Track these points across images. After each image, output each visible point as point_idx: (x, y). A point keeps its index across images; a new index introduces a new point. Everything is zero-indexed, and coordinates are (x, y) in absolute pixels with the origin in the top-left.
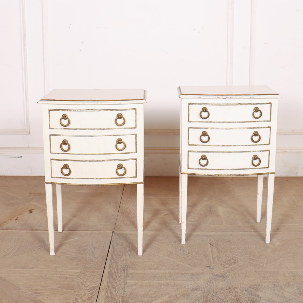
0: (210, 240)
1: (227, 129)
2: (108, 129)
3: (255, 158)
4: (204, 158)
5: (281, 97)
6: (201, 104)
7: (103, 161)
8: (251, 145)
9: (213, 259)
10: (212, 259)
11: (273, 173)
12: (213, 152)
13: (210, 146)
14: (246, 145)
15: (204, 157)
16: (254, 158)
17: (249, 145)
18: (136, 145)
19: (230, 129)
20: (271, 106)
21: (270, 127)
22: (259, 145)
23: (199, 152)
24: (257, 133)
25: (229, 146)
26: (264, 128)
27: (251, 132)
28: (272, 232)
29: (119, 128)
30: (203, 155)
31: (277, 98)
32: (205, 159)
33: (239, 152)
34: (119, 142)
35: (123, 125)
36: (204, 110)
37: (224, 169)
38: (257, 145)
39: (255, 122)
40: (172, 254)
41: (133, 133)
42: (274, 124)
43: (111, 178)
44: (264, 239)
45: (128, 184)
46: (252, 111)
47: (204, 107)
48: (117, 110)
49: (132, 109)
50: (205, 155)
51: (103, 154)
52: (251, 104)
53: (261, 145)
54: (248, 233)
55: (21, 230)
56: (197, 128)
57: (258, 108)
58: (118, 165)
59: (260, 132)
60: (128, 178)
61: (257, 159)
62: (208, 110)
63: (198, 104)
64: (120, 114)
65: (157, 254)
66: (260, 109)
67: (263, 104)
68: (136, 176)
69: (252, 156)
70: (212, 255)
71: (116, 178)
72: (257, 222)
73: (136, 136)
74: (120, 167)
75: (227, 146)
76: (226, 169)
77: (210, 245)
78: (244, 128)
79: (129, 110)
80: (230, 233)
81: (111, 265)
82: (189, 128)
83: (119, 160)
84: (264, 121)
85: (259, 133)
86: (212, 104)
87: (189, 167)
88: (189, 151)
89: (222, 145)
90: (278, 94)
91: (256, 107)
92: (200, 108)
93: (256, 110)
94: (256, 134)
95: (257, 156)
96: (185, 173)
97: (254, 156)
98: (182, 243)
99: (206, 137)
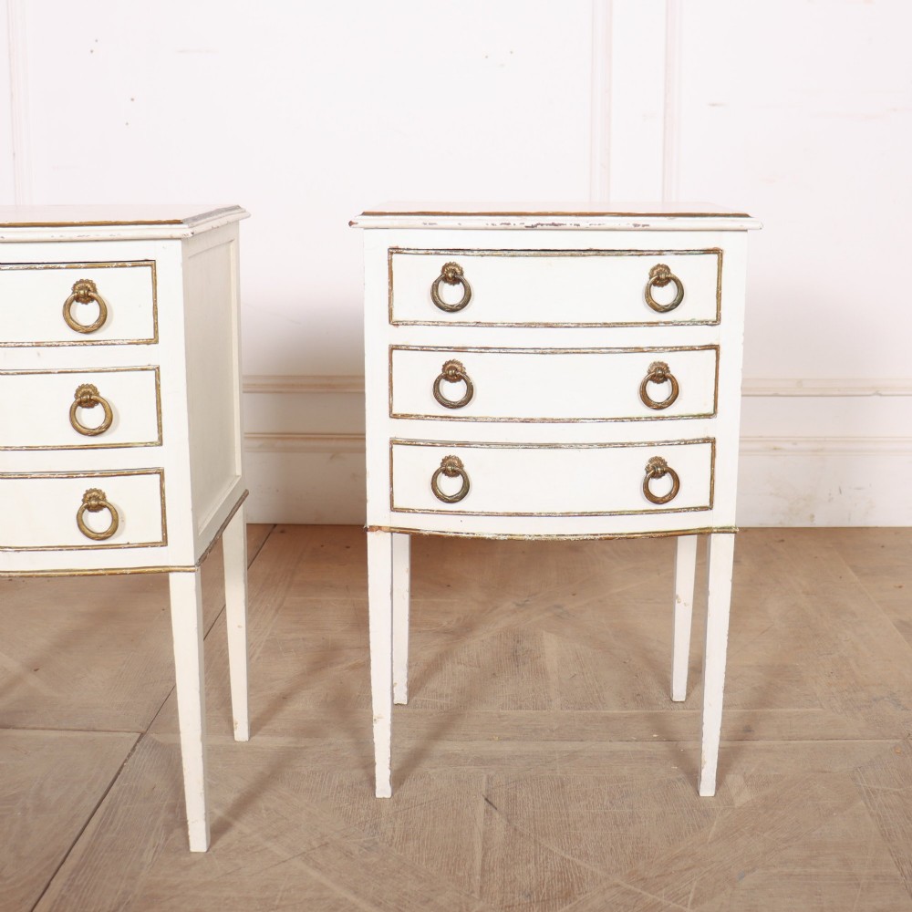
0: (490, 779)
1: (543, 352)
2: (38, 345)
3: (658, 469)
4: (451, 468)
5: (758, 226)
6: (437, 252)
7: (23, 476)
8: (639, 419)
9: (482, 876)
10: (478, 877)
11: (731, 528)
12: (489, 445)
13: (476, 420)
14: (622, 420)
15: (450, 464)
16: (654, 468)
17: (631, 419)
18: (159, 412)
19: (554, 351)
20: (720, 263)
21: (715, 348)
22: (672, 418)
23: (433, 444)
24: (662, 370)
25: (553, 421)
26: (692, 349)
27: (642, 365)
28: (728, 744)
29: (84, 343)
30: (449, 458)
31: (746, 231)
32: (454, 473)
33: (590, 446)
34: (87, 398)
35: (99, 326)
36: (450, 275)
37: (531, 515)
38: (663, 418)
39: (656, 324)
40: (327, 844)
41: (143, 364)
42: (730, 335)
43: (61, 548)
44: (694, 777)
45: (129, 572)
46: (646, 279)
47: (450, 264)
48: (72, 265)
49: (136, 264)
50: (456, 458)
51: (21, 449)
52: (639, 253)
53: (681, 417)
54: (639, 746)
56: (423, 349)
57: (667, 268)
58: (85, 495)
59: (676, 364)
60: (129, 546)
61: (664, 473)
62: (467, 276)
63: (428, 252)
64: (88, 281)
65: (269, 844)
66: (675, 272)
67: (689, 252)
68: (165, 542)
69: (644, 463)
70: (485, 855)
71: (80, 548)
72: (675, 699)
73: (158, 377)
74: (94, 502)
75: (544, 420)
76: (540, 515)
77: (482, 805)
78: (610, 350)
79: (121, 264)
80: (569, 746)
82: (393, 348)
83: (90, 475)
84: (694, 323)
85: (673, 372)
86: (483, 252)
87: (396, 505)
88: (393, 442)
89: (523, 416)
90: (746, 216)
91: (659, 265)
92: (434, 266)
93: (661, 277)
94: (660, 374)
95: (665, 463)
96: (380, 528)
97: (651, 461)
98: (378, 796)
99: (458, 383)
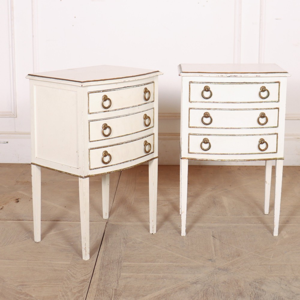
0: (213, 232)
1: (231, 110)
3: (262, 142)
4: (206, 141)
5: (290, 75)
6: (203, 83)
8: (257, 128)
9: (215, 252)
10: (214, 252)
11: (282, 158)
12: (216, 135)
13: (213, 128)
14: (252, 128)
15: (206, 140)
16: (261, 141)
17: (255, 128)
19: (234, 110)
20: (279, 85)
21: (278, 108)
22: (266, 128)
23: (201, 135)
24: (263, 115)
25: (234, 128)
26: (272, 109)
27: (258, 113)
28: (281, 224)
30: (205, 138)
31: (286, 77)
32: (207, 143)
33: (244, 135)
36: (207, 89)
37: (227, 154)
38: (264, 128)
39: (262, 102)
40: (171, 246)
42: (282, 105)
44: (272, 231)
46: (259, 90)
47: (206, 86)
50: (207, 139)
52: (257, 83)
53: (268, 127)
54: (255, 225)
55: (7, 220)
56: (198, 109)
57: (265, 87)
59: (267, 113)
61: (264, 143)
62: (211, 89)
63: (200, 83)
65: (155, 246)
66: (267, 88)
67: (271, 83)
69: (258, 140)
70: (215, 248)
72: (265, 213)
75: (231, 128)
76: (230, 154)
77: (212, 237)
78: (249, 109)
80: (235, 225)
81: (104, 257)
82: (190, 109)
84: (272, 102)
85: (266, 115)
86: (215, 83)
87: (190, 151)
88: (189, 134)
89: (226, 127)
90: (287, 73)
91: (263, 86)
92: (202, 87)
93: (263, 89)
94: (263, 116)
95: (264, 140)
96: (185, 158)
97: (260, 139)
98: (182, 235)
99: (208, 118)
